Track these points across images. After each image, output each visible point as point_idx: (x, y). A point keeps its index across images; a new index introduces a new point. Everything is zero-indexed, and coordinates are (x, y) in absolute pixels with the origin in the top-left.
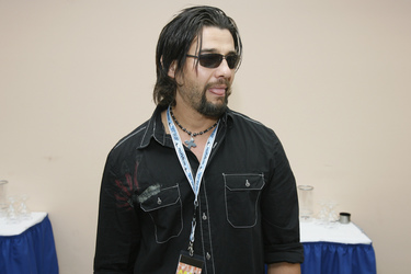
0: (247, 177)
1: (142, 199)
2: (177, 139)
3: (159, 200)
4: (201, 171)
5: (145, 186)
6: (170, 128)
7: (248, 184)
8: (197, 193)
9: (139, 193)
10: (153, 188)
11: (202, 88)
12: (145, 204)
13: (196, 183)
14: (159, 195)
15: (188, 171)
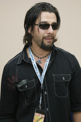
0: (63, 76)
1: (19, 86)
2: (33, 60)
3: (26, 86)
4: (44, 74)
5: (20, 80)
6: (31, 55)
7: (64, 79)
8: (42, 83)
9: (18, 83)
10: (24, 81)
11: (41, 38)
12: (20, 88)
13: (41, 79)
14: (26, 84)
15: (38, 74)
